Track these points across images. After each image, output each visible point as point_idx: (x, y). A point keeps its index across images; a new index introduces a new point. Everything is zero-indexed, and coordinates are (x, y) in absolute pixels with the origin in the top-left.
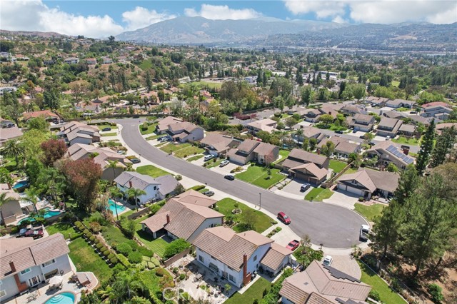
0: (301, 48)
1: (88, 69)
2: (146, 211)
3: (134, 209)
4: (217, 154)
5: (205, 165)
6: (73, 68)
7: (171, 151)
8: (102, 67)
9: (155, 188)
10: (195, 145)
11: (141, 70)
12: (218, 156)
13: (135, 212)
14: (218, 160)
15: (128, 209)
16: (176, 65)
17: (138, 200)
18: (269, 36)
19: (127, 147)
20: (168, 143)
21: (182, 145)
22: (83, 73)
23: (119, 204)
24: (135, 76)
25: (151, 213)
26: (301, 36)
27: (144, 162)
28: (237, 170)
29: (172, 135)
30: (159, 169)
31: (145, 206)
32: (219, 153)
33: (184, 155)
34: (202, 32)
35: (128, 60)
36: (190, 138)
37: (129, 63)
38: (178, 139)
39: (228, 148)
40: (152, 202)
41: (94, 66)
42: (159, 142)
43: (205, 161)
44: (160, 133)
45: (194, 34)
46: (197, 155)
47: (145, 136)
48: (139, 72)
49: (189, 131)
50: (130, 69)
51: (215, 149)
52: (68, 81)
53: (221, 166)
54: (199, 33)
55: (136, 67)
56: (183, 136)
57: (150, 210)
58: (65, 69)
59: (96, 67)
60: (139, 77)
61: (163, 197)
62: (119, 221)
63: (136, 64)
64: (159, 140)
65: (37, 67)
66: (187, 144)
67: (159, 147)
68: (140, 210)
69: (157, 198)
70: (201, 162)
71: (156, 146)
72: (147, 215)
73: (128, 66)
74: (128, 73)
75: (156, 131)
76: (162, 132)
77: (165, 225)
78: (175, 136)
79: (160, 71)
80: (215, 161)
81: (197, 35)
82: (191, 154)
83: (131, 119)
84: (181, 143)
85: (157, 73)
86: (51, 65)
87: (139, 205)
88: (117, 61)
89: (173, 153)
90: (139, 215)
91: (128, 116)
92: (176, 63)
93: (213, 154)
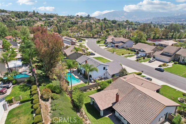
0: (169, 23)
1: (78, 24)
2: (96, 86)
3: (86, 83)
4: (145, 55)
5: (137, 60)
6: (72, 23)
7: (114, 51)
8: (83, 23)
9: (104, 68)
10: (128, 49)
11: (99, 25)
12: (145, 56)
13: (87, 85)
14: (146, 58)
15: (82, 82)
16: (113, 25)
17: (91, 76)
18: (153, 18)
19: (88, 48)
20: (111, 48)
21: (120, 49)
22: (76, 25)
23: (77, 77)
24: (96, 27)
25: (99, 88)
26: (169, 18)
27: (97, 55)
28: (164, 65)
29: (114, 44)
30: (106, 60)
31: (95, 81)
32: (146, 54)
33: (121, 54)
34: (124, 17)
35: (94, 21)
36: (125, 46)
37: (94, 22)
38: (117, 46)
39: (152, 51)
40: (101, 79)
41: (80, 23)
42: (106, 47)
43: (137, 58)
44: (107, 44)
45: (120, 17)
46: (130, 54)
47: (98, 45)
48: (98, 26)
49: (124, 42)
50: (94, 24)
51: (143, 51)
52: (69, 27)
53: (150, 62)
54: (122, 17)
55: (97, 24)
56: (120, 44)
57: (99, 85)
58: (69, 23)
59: (81, 23)
60: (98, 28)
61: (109, 77)
62: (72, 91)
63: (97, 23)
64: (106, 46)
65: (59, 22)
66: (123, 49)
67: (106, 50)
68: (91, 84)
69: (105, 77)
70: (134, 58)
71: (105, 49)
72: (96, 89)
73: (94, 23)
74: (94, 26)
75: (105, 43)
76: (108, 43)
77: (114, 104)
78: (116, 44)
79: (107, 26)
80: (144, 58)
81: (121, 18)
82: (126, 54)
83: (92, 39)
84: (119, 48)
85: (105, 26)
86: (65, 22)
87: (90, 80)
88: (89, 21)
89: (115, 53)
90: (90, 88)
91: (91, 38)
92: (114, 24)
93: (142, 54)
